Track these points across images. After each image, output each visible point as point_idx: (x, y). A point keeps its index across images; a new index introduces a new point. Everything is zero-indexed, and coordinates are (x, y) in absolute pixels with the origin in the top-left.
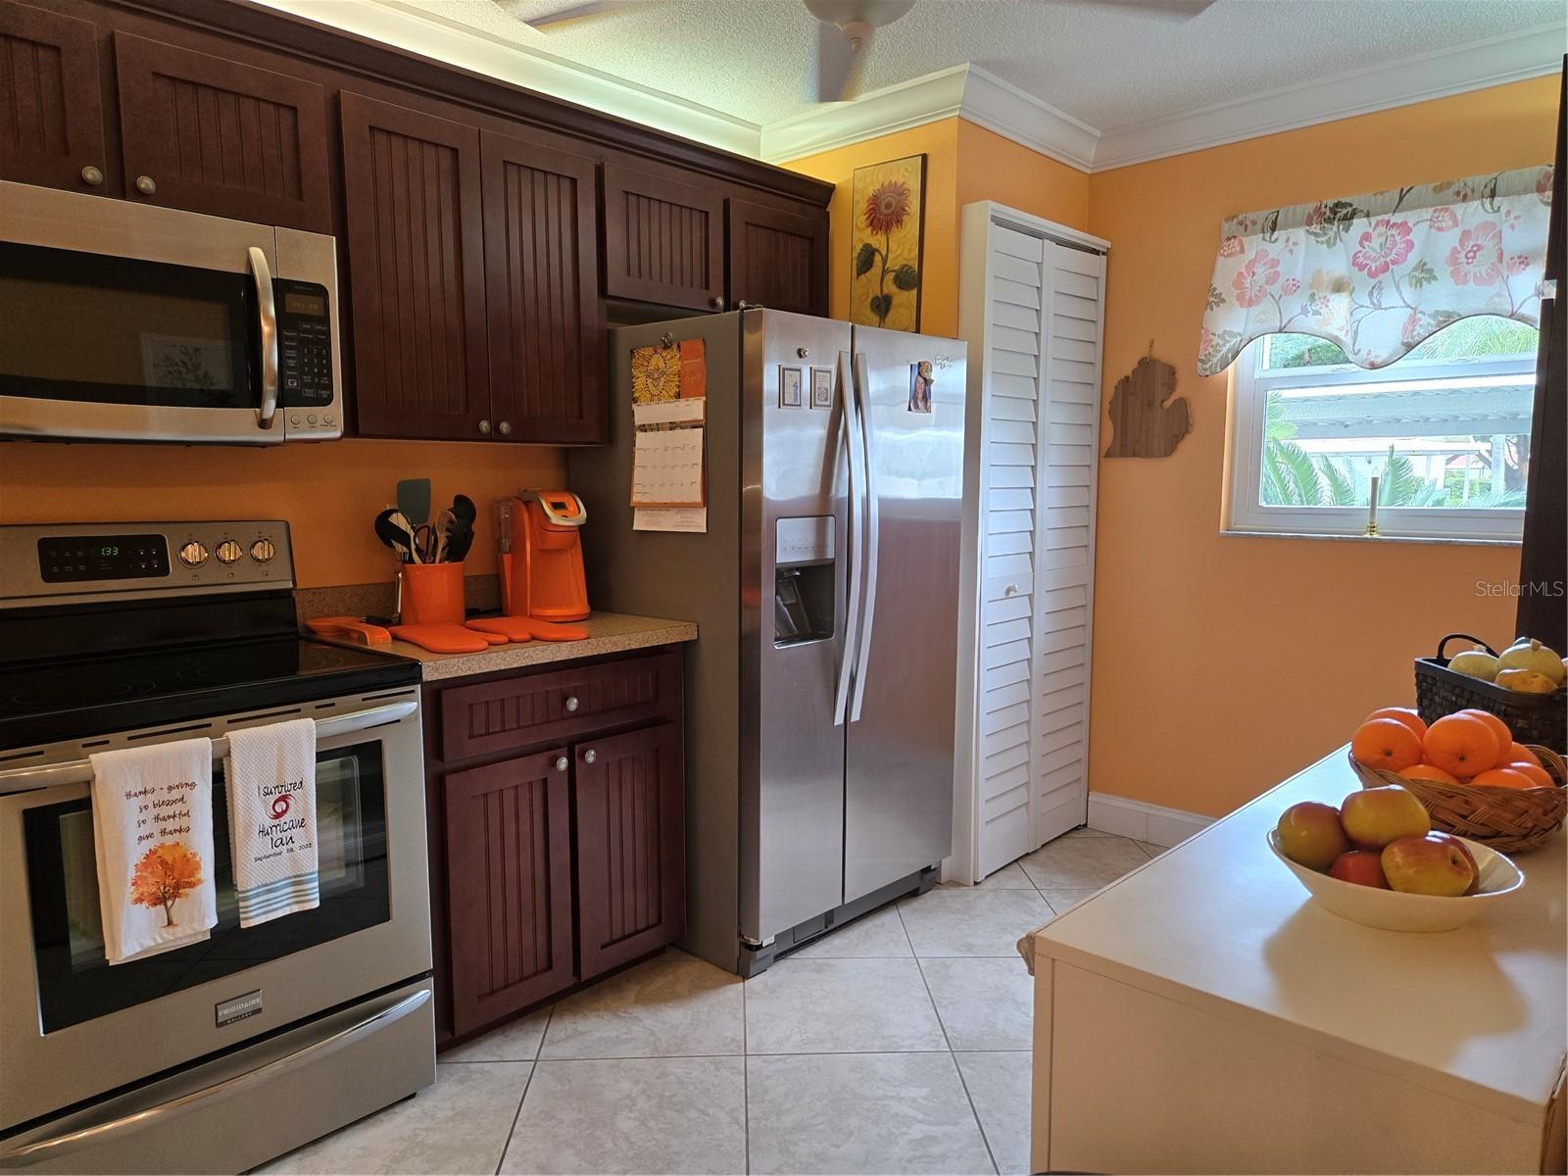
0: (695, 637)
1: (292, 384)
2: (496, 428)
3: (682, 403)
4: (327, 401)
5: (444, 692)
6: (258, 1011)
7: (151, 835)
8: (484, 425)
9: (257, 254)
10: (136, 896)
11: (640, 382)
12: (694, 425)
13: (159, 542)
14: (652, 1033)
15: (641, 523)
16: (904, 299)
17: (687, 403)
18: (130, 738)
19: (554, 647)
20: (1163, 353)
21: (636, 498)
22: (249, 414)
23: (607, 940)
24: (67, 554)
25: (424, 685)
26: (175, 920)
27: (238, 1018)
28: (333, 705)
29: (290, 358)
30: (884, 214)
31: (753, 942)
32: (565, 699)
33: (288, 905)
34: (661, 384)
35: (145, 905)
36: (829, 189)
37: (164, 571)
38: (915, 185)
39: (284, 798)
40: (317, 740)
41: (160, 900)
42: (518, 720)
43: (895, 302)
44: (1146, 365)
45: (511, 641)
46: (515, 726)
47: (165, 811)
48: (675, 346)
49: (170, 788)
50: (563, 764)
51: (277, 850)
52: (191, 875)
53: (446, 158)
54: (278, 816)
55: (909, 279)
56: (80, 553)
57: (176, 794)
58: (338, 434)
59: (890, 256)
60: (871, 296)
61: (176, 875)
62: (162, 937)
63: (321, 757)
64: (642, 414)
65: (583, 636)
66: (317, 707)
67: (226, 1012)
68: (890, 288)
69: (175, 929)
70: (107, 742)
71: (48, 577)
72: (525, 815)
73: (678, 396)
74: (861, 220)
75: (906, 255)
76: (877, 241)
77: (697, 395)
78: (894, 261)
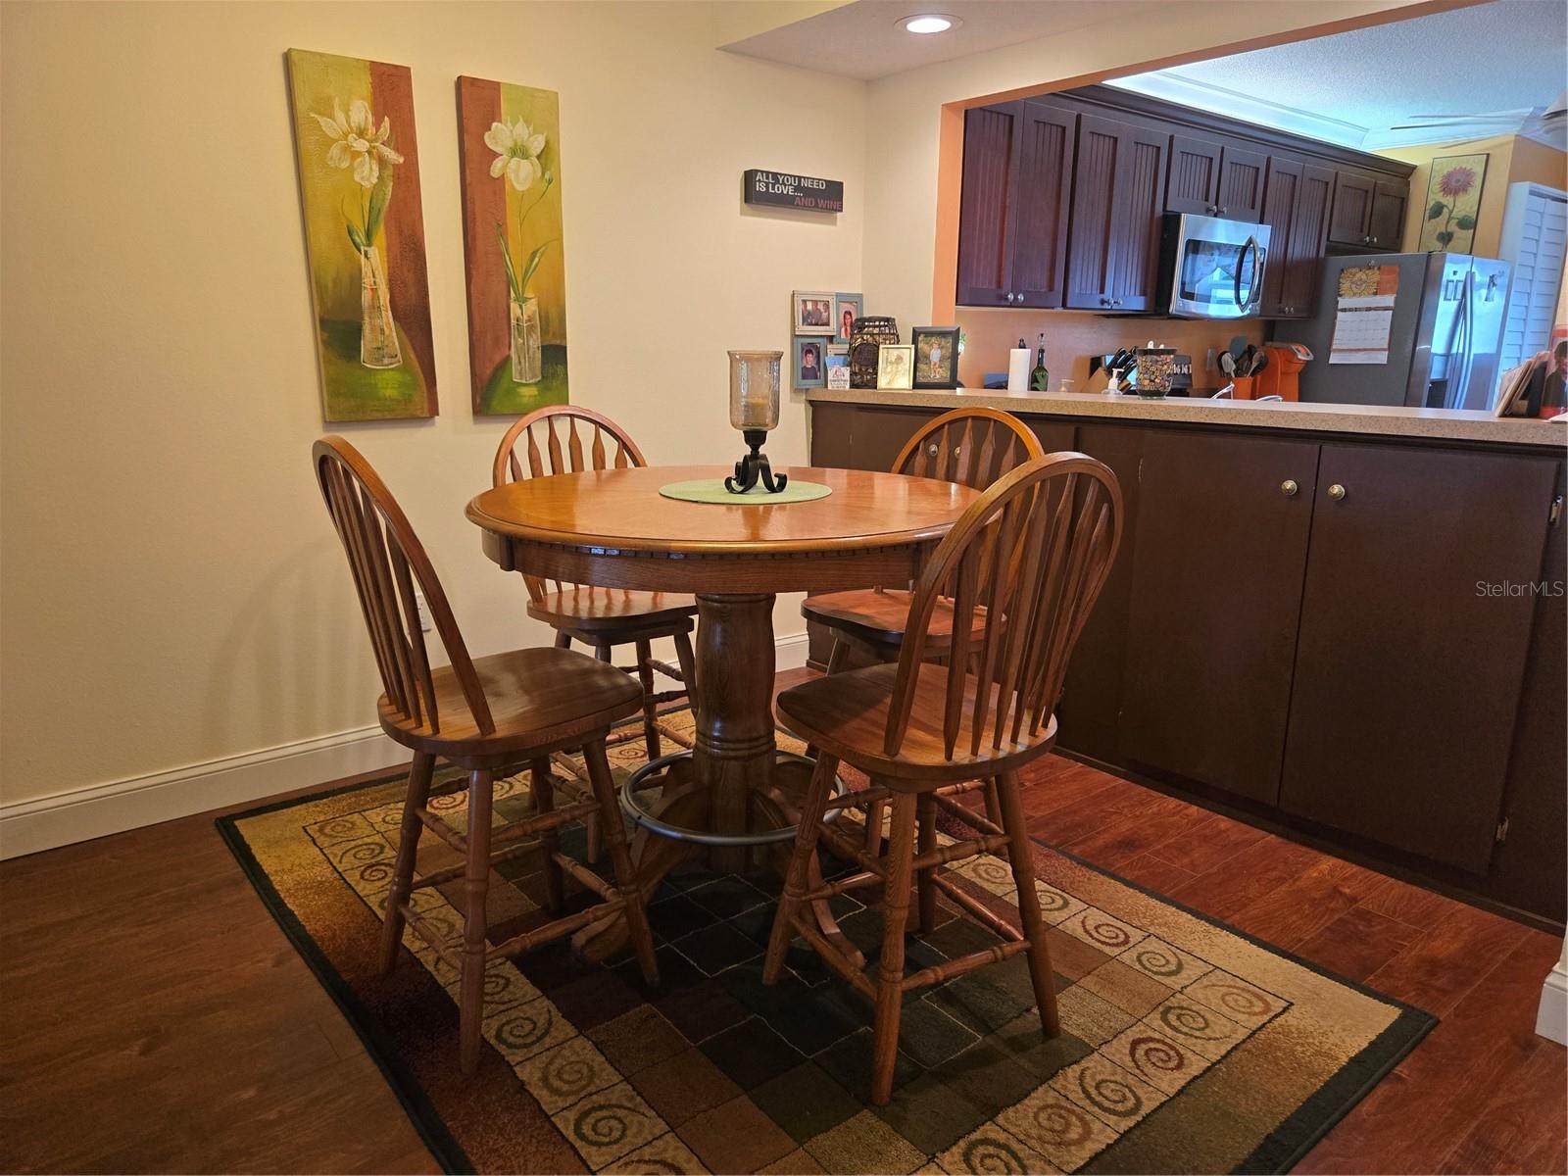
3: (1378, 297)
11: (1345, 285)
12: (1386, 309)
15: (1336, 359)
16: (1462, 236)
17: (1382, 297)
21: (1335, 347)
30: (1455, 183)
34: (1363, 287)
36: (1411, 169)
38: (1480, 170)
43: (1455, 236)
48: (1377, 267)
55: (1467, 223)
59: (1455, 210)
60: (1438, 232)
64: (1342, 303)
68: (1453, 228)
73: (1376, 294)
74: (1436, 187)
75: (1468, 209)
76: (1448, 201)
77: (1391, 292)
78: (1458, 213)
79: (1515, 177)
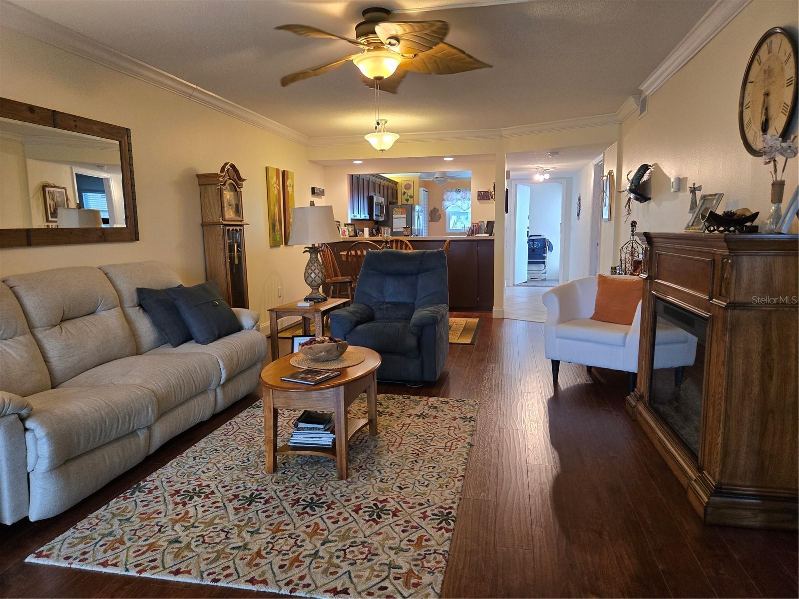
3: (402, 215)
11: (394, 212)
12: (404, 218)
16: (411, 200)
20: (437, 207)
30: (408, 187)
36: (397, 183)
38: (412, 184)
43: (409, 200)
44: (434, 208)
55: (412, 197)
60: (405, 199)
64: (394, 216)
68: (408, 198)
74: (403, 188)
75: (411, 193)
76: (406, 191)
77: (405, 214)
78: (409, 194)
79: (420, 187)
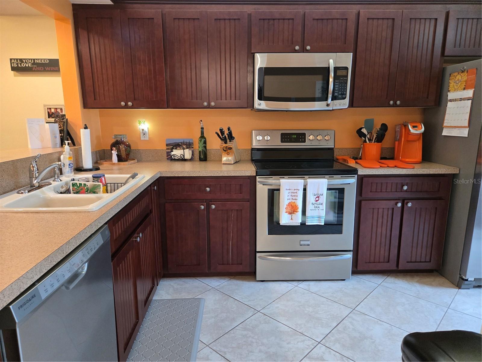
0: (458, 172)
1: (336, 94)
2: (395, 103)
3: (465, 91)
4: (345, 98)
5: (364, 178)
6: (309, 245)
7: (290, 199)
8: (391, 102)
9: (331, 61)
10: (286, 211)
11: (452, 84)
12: (468, 99)
13: (304, 134)
14: (419, 291)
15: (445, 133)
17: (467, 91)
18: (288, 178)
19: (401, 170)
21: (445, 125)
22: (324, 103)
23: (409, 261)
24: (286, 137)
25: (358, 175)
26: (293, 219)
27: (305, 245)
28: (333, 177)
29: (336, 87)
31: (464, 277)
32: (403, 186)
33: (317, 222)
34: (459, 85)
35: (287, 213)
37: (305, 141)
39: (318, 197)
40: (328, 185)
41: (290, 213)
42: (386, 189)
45: (388, 167)
46: (385, 191)
47: (293, 194)
48: (466, 71)
49: (294, 190)
50: (399, 205)
51: (315, 209)
52: (297, 210)
53: (390, 21)
54: (316, 201)
56: (288, 137)
57: (295, 191)
58: (347, 107)
61: (294, 209)
62: (290, 221)
63: (329, 189)
64: (451, 95)
65: (412, 167)
66: (329, 177)
67: (302, 243)
69: (293, 220)
70: (284, 178)
71: (282, 142)
72: (385, 217)
73: (464, 89)
77: (471, 88)
